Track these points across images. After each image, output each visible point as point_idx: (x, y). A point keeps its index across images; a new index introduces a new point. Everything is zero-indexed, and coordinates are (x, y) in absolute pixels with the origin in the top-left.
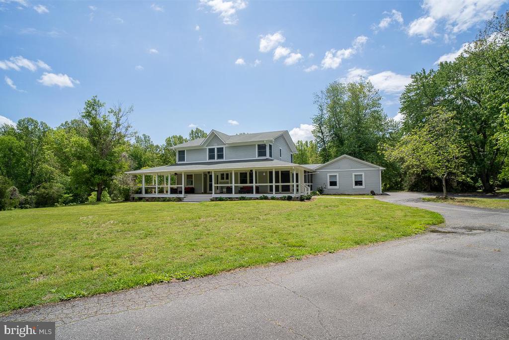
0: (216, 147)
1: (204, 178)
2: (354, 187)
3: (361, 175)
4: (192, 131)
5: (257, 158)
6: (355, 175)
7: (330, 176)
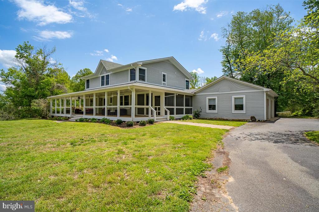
0: (105, 75)
2: (234, 111)
3: (242, 98)
5: (129, 82)
6: (235, 98)
7: (209, 99)
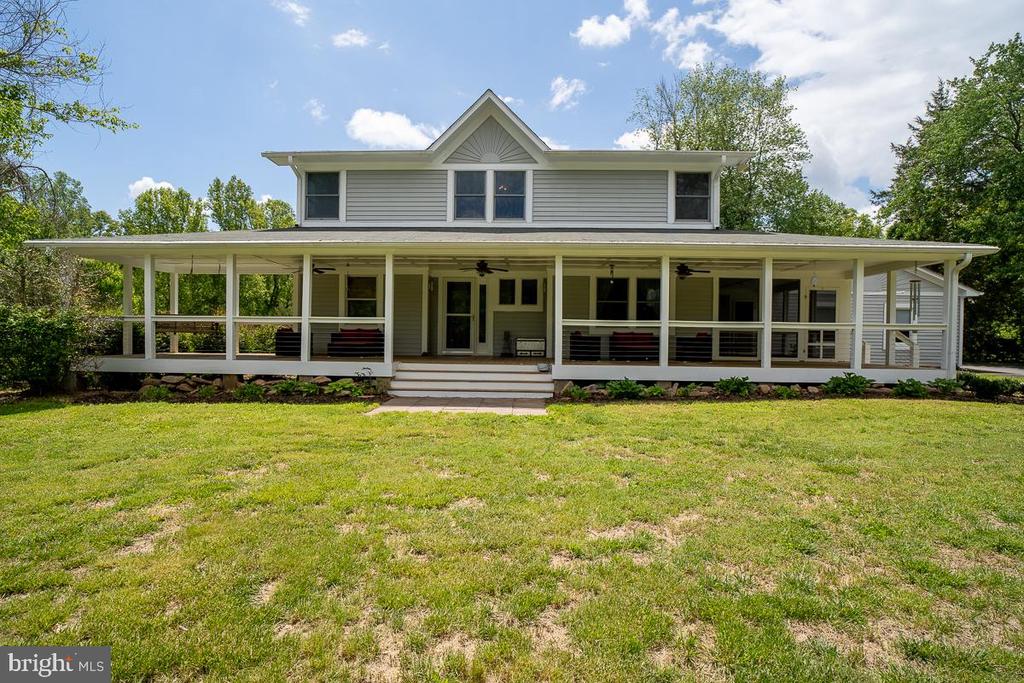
0: (490, 168)
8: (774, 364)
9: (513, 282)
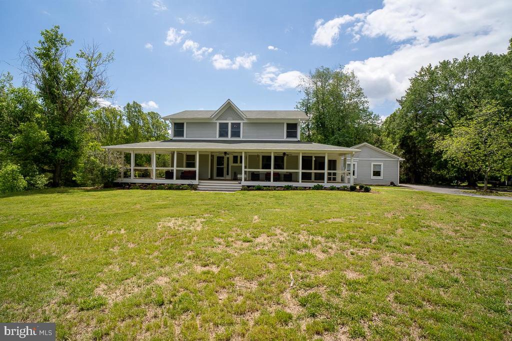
0: (230, 122)
1: (211, 159)
2: (372, 177)
3: (380, 165)
4: (128, 105)
5: (285, 139)
6: (374, 165)
8: (302, 182)
9: (237, 156)
